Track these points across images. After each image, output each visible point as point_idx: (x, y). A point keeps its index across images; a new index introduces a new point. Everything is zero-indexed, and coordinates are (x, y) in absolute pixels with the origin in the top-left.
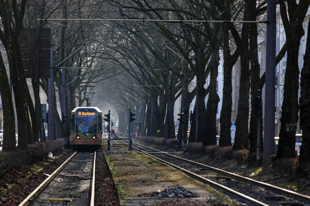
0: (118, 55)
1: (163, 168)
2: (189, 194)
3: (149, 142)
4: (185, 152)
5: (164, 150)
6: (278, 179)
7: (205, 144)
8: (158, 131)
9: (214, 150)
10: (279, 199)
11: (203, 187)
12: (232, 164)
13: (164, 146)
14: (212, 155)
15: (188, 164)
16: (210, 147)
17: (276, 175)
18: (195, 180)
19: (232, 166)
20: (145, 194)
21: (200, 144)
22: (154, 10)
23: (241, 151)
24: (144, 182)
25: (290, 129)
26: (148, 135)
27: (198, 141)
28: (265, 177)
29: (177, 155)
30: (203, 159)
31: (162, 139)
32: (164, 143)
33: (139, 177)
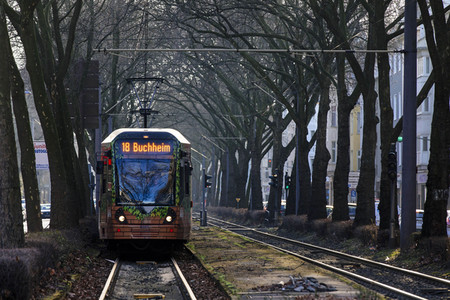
0: (181, 96)
1: (265, 251)
2: (322, 287)
3: (225, 215)
4: (280, 228)
5: (248, 226)
6: (425, 264)
7: (311, 217)
8: (238, 200)
9: (325, 226)
10: (441, 293)
11: (334, 277)
12: (355, 245)
13: (247, 219)
14: (323, 232)
15: (289, 245)
16: (319, 222)
17: (422, 260)
18: (317, 268)
19: (353, 247)
20: (262, 287)
21: (304, 218)
22: (241, 36)
23: (368, 227)
24: (250, 270)
25: (439, 196)
26: (222, 204)
27: (300, 213)
28: (407, 262)
29: (270, 231)
30: (309, 237)
31: (244, 211)
32: (248, 216)
33: (240, 264)
